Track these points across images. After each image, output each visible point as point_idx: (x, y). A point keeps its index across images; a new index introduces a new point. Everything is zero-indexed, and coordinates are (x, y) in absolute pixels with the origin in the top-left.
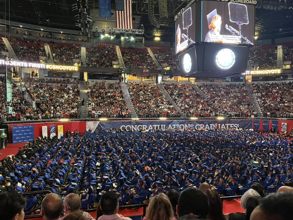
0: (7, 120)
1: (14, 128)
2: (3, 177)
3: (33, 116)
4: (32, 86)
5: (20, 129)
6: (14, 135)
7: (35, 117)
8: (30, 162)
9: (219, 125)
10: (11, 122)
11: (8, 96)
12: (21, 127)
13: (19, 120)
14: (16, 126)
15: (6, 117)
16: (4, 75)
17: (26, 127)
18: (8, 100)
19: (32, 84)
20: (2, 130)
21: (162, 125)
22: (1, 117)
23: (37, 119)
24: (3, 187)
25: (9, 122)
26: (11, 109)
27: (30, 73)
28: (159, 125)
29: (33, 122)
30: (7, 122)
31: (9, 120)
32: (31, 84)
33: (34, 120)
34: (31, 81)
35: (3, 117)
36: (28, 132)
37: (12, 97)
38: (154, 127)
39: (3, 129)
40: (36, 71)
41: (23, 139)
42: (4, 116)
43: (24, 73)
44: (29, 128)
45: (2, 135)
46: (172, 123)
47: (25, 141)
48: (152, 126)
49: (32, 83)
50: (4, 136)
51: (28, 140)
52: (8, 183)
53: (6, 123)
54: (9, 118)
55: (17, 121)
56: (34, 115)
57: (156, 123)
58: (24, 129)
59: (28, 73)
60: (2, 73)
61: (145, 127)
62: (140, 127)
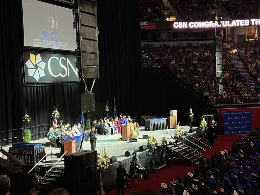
0: (217, 103)
1: (225, 114)
2: (214, 179)
3: (251, 97)
4: (249, 52)
5: (234, 116)
6: (225, 123)
7: (253, 98)
8: (248, 164)
10: (222, 105)
11: (218, 69)
12: (234, 113)
13: (232, 102)
14: (227, 111)
15: (216, 99)
16: (213, 41)
17: (241, 113)
18: (218, 76)
19: (248, 50)
20: (211, 116)
22: (209, 98)
23: (256, 102)
24: (215, 192)
25: (219, 105)
26: (221, 86)
27: (245, 35)
29: (250, 106)
30: (216, 105)
31: (219, 103)
32: (246, 50)
33: (253, 102)
34: (247, 46)
35: (211, 99)
36: (244, 120)
37: (223, 71)
39: (213, 115)
40: (254, 30)
41: (237, 130)
42: (212, 97)
43: (237, 35)
44: (244, 115)
45: (212, 123)
47: (240, 133)
49: (248, 48)
50: (214, 124)
51: (244, 132)
52: (221, 188)
53: (216, 107)
54: (220, 99)
55: (229, 105)
56: (252, 95)
58: (238, 116)
59: (243, 34)
60: (211, 40)
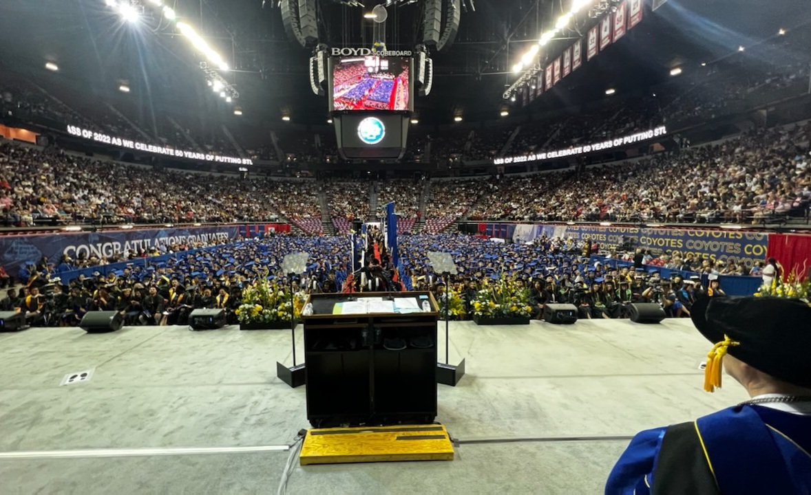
9: (210, 234)
21: (145, 241)
28: (141, 241)
38: (133, 244)
46: (158, 236)
48: (130, 244)
57: (136, 236)
61: (117, 246)
62: (108, 248)
